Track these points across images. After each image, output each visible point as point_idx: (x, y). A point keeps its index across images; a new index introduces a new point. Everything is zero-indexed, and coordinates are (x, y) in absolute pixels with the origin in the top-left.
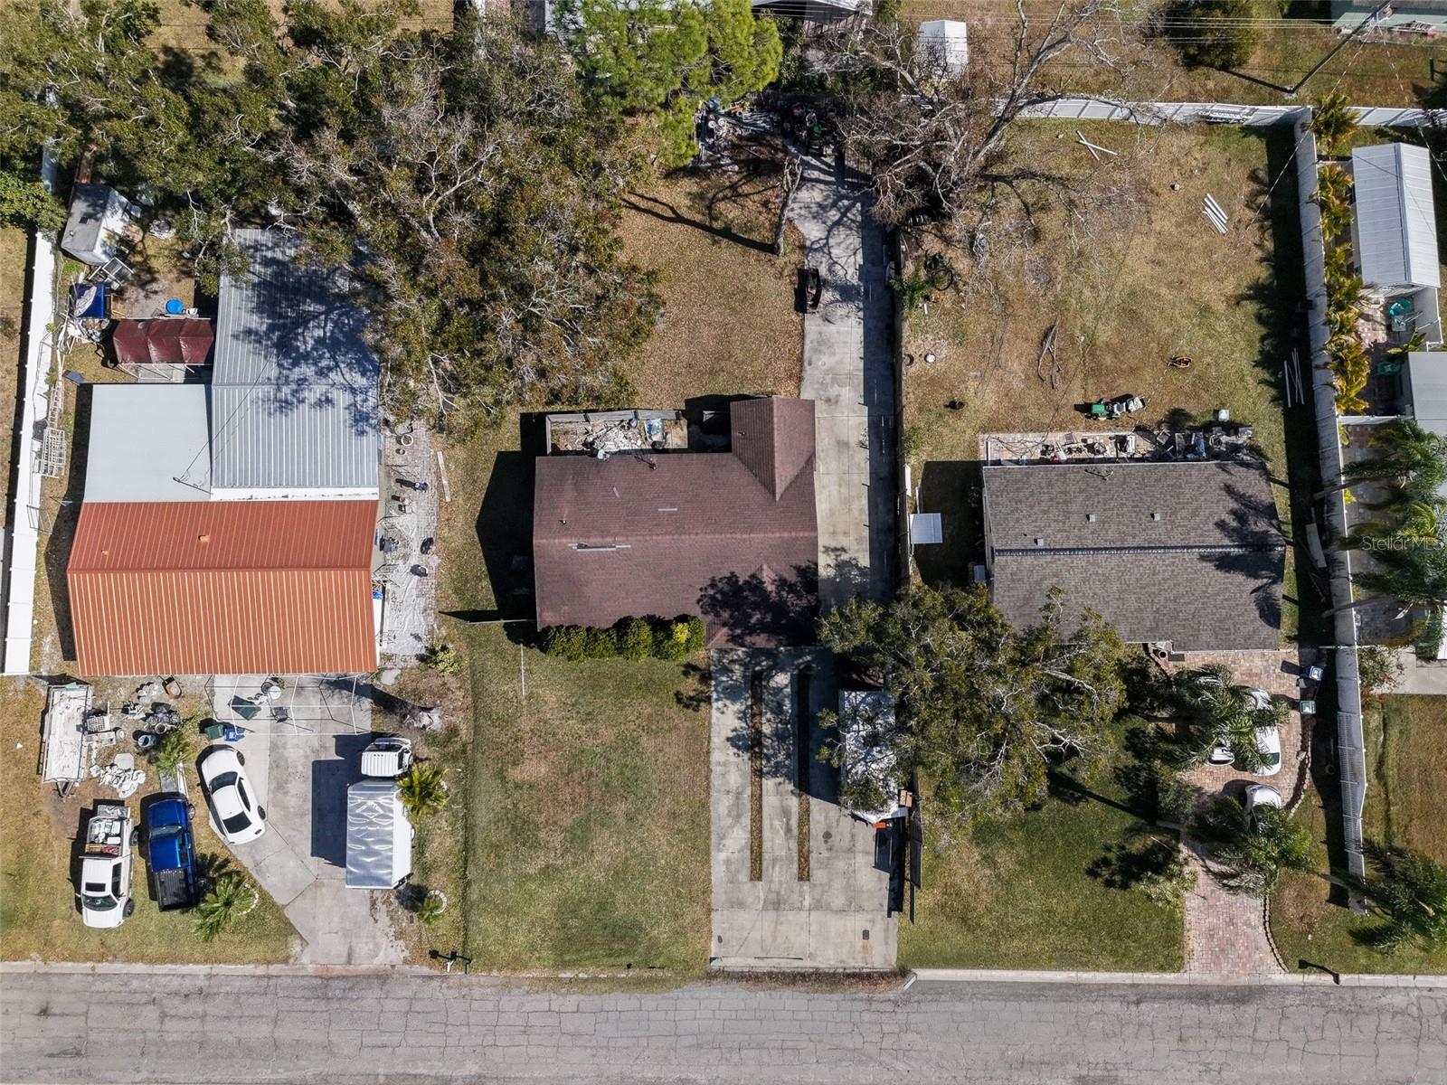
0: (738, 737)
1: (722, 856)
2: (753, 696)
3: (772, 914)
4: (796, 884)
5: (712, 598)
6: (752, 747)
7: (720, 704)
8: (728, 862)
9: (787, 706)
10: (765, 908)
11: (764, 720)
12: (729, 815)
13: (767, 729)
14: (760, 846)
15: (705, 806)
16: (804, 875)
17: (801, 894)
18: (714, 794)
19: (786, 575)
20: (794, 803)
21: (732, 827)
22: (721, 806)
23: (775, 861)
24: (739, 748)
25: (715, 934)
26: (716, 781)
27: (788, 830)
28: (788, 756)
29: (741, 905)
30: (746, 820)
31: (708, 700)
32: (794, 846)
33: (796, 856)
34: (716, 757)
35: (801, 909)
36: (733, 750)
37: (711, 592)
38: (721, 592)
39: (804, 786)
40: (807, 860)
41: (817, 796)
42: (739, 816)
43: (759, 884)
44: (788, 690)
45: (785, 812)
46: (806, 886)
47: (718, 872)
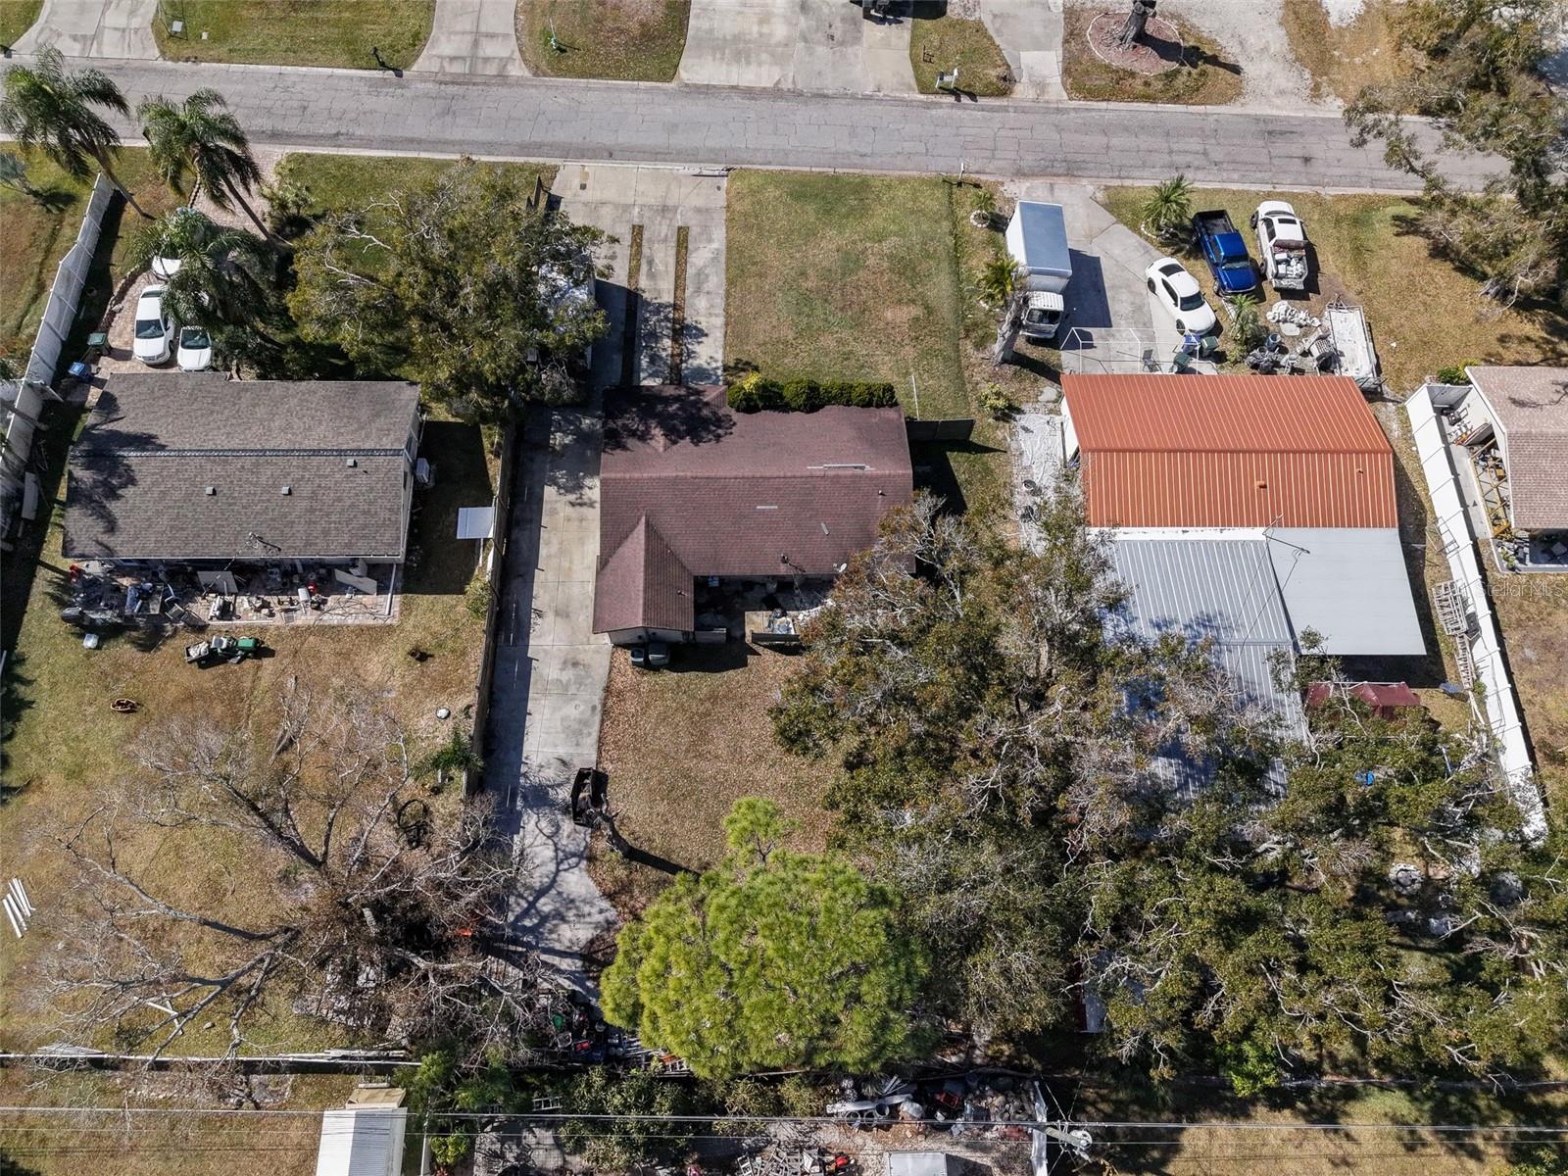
0: (696, 336)
1: (715, 245)
2: (680, 370)
3: (670, 203)
4: (646, 222)
5: (719, 427)
6: (682, 328)
7: (714, 365)
8: (710, 241)
9: (644, 362)
10: (676, 208)
11: (670, 351)
12: (707, 276)
13: (667, 342)
14: (678, 253)
15: (731, 282)
16: (638, 231)
17: (641, 216)
18: (722, 292)
19: (639, 443)
20: (643, 282)
21: (705, 267)
22: (716, 281)
23: (665, 240)
24: (696, 328)
25: (723, 193)
26: (720, 302)
27: (650, 263)
28: (647, 320)
29: (698, 210)
30: (691, 271)
31: (726, 368)
32: (645, 250)
33: (644, 243)
34: (720, 321)
35: (642, 206)
36: (703, 326)
37: (720, 431)
38: (710, 432)
39: (632, 299)
40: (634, 240)
41: (620, 288)
42: (698, 274)
43: (680, 224)
44: (642, 375)
45: (652, 276)
46: (636, 222)
47: (719, 237)
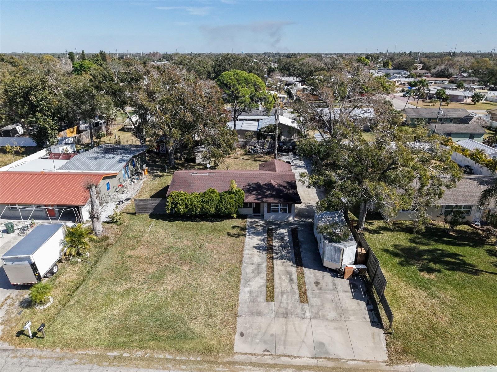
0: (260, 247)
1: (247, 289)
2: (268, 235)
3: (282, 320)
4: (299, 306)
5: (248, 189)
6: (268, 250)
7: (250, 237)
8: (250, 292)
9: (287, 238)
10: (277, 315)
12: (253, 272)
13: (275, 244)
14: (273, 286)
15: (239, 268)
16: (304, 299)
17: (303, 310)
18: (244, 265)
20: (294, 270)
21: (254, 277)
22: (248, 269)
23: (282, 293)
24: (260, 250)
25: (239, 330)
26: (245, 259)
27: (291, 280)
28: (288, 253)
29: (259, 314)
30: (264, 275)
31: (245, 235)
32: (295, 287)
33: (297, 292)
34: (246, 252)
35: (304, 318)
36: (256, 251)
37: (248, 187)
38: (252, 187)
39: (299, 262)
40: (305, 293)
41: (308, 267)
42: (259, 273)
43: (273, 303)
45: (289, 273)
46: (306, 306)
47: (244, 294)
